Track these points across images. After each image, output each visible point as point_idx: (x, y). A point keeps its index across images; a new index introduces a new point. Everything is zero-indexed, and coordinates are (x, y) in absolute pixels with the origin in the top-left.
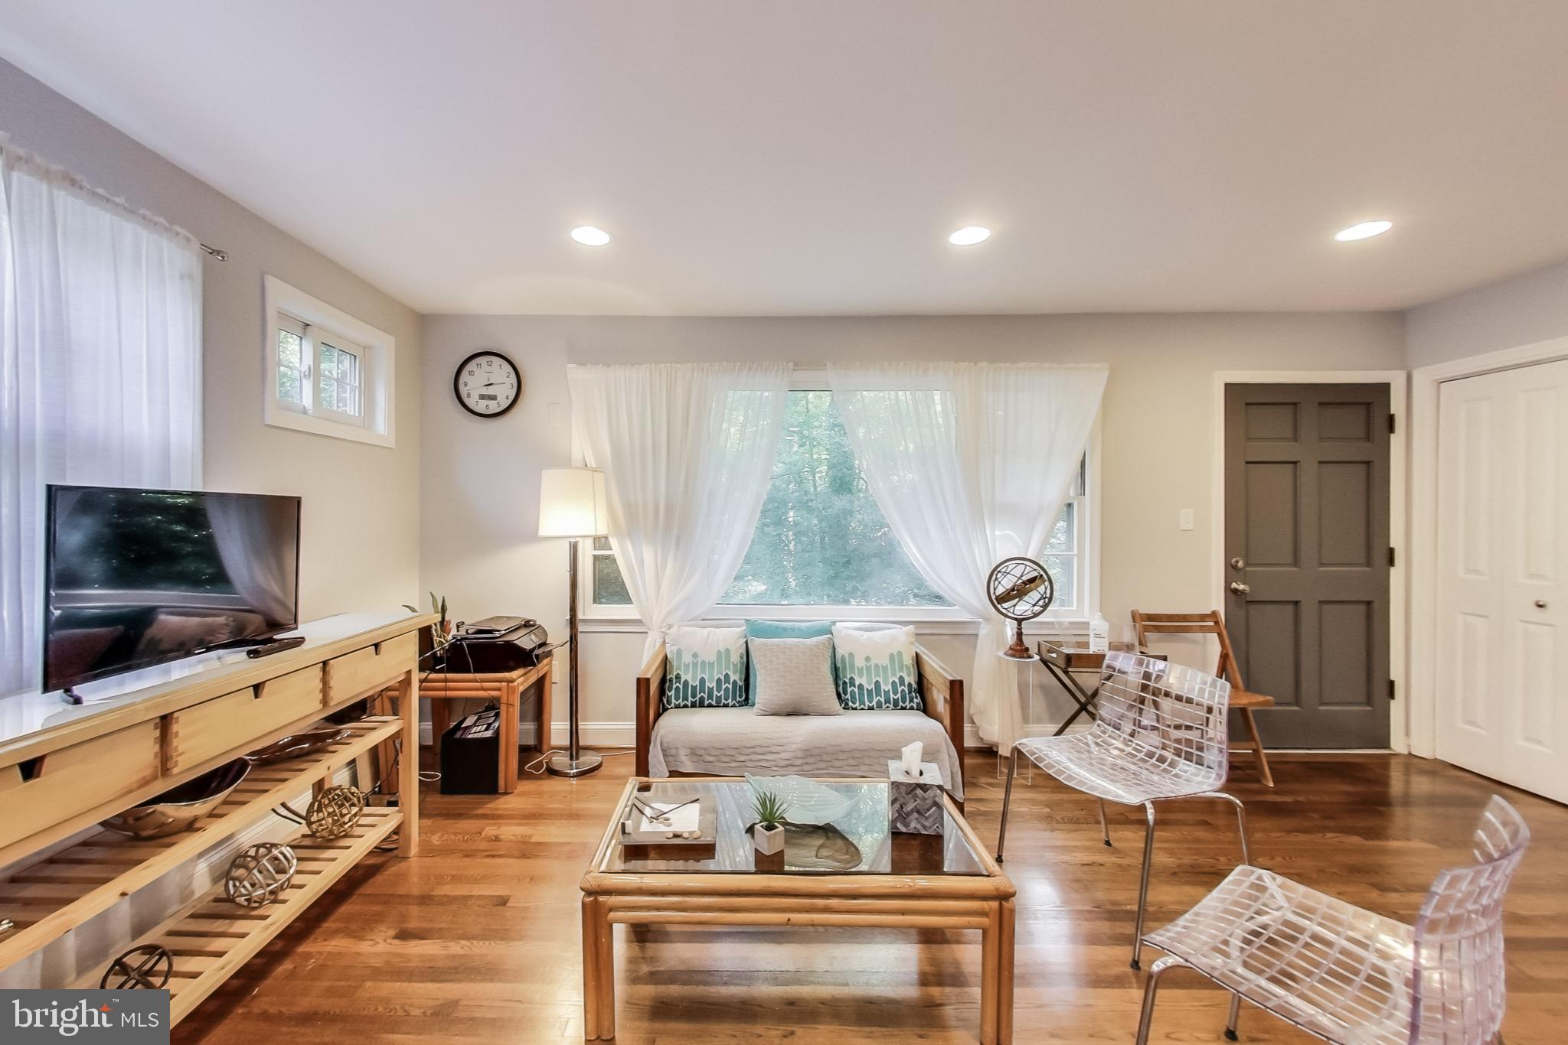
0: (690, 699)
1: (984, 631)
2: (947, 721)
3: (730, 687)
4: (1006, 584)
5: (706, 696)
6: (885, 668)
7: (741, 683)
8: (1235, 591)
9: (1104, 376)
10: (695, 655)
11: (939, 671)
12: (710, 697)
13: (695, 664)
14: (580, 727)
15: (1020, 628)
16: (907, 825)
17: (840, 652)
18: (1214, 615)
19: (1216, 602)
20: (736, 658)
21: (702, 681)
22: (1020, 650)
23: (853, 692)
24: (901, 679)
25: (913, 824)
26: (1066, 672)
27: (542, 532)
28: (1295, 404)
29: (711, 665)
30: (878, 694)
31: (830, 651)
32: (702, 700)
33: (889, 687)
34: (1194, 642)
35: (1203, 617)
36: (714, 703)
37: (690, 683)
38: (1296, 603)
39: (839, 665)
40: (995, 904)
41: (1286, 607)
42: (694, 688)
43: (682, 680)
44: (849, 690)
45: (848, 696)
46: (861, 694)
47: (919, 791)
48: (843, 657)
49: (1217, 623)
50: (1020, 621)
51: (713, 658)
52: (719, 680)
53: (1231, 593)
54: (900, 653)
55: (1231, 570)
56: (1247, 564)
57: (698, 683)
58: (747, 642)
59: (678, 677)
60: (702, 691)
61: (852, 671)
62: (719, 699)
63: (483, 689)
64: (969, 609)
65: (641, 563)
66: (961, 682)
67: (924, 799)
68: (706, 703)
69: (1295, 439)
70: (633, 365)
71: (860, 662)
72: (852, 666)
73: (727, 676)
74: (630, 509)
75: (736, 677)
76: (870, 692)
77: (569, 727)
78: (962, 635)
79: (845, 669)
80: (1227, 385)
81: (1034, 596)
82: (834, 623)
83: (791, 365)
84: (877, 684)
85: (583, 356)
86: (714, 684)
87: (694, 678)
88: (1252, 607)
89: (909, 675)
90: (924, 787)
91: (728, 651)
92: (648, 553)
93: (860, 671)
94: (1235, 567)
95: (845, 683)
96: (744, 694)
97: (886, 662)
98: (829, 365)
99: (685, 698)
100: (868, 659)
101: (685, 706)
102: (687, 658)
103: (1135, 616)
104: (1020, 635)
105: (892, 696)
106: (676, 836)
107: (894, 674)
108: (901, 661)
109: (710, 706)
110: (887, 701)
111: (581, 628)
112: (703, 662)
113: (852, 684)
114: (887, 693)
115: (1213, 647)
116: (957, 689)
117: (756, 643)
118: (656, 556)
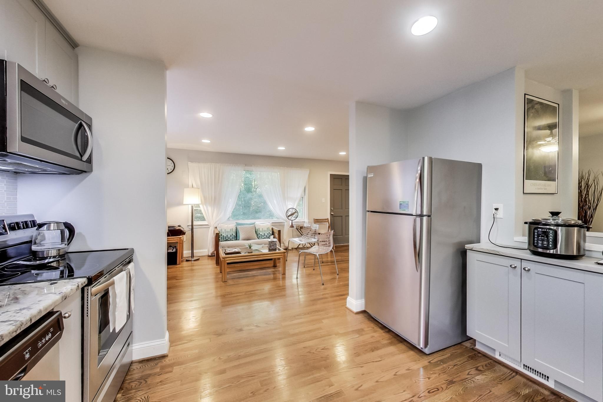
0: (224, 239)
1: (286, 224)
2: (278, 239)
3: (233, 236)
4: (290, 213)
5: (228, 238)
6: (266, 231)
7: (235, 236)
8: (332, 214)
9: (308, 171)
10: (225, 230)
11: (276, 229)
12: (229, 238)
13: (225, 232)
14: (194, 251)
15: (292, 222)
16: (271, 248)
17: (257, 228)
18: (328, 219)
19: (329, 217)
20: (234, 230)
21: (227, 235)
22: (292, 226)
23: (259, 236)
24: (269, 233)
25: (272, 247)
26: (300, 230)
27: (184, 203)
28: (342, 178)
29: (229, 232)
30: (265, 236)
31: (255, 228)
32: (227, 239)
33: (267, 234)
34: (325, 224)
35: (326, 219)
36: (230, 240)
37: (224, 236)
38: (342, 216)
39: (256, 231)
40: (283, 254)
41: (340, 217)
42: (225, 237)
43: (223, 235)
44: (259, 235)
45: (259, 237)
46: (261, 236)
47: (273, 242)
48: (257, 229)
49: (328, 220)
50: (292, 221)
51: (229, 230)
52: (231, 235)
53: (331, 215)
54: (269, 228)
55: (331, 210)
56: (334, 209)
57: (226, 236)
58: (236, 227)
59: (221, 235)
60: (227, 237)
61: (259, 232)
62: (231, 239)
63: (174, 240)
64: (283, 219)
65: (208, 210)
66: (280, 230)
67: (274, 243)
68: (228, 240)
69: (342, 185)
70: (205, 163)
71: (261, 230)
72: (259, 231)
73: (232, 234)
74: (205, 198)
75: (234, 234)
76: (263, 235)
77: (191, 252)
78: (281, 224)
79: (258, 231)
80: (330, 174)
81: (294, 215)
82: (255, 222)
83: (244, 165)
84: (264, 234)
85: (192, 160)
86: (230, 236)
87: (225, 235)
88: (335, 217)
89: (271, 232)
90: (274, 242)
91: (232, 229)
92: (210, 209)
93: (261, 231)
94: (332, 210)
95: (258, 234)
96: (236, 238)
97: (266, 229)
98: (253, 166)
99: (223, 239)
100: (262, 229)
101: (223, 241)
102: (223, 231)
103: (314, 219)
104: (292, 223)
105: (267, 236)
106: (235, 251)
107: (268, 232)
108: (269, 229)
109: (229, 241)
110: (267, 237)
111: (194, 227)
112: (227, 231)
113: (259, 234)
114: (266, 235)
115: (327, 225)
116: (279, 231)
117: (238, 227)
118: (212, 209)
